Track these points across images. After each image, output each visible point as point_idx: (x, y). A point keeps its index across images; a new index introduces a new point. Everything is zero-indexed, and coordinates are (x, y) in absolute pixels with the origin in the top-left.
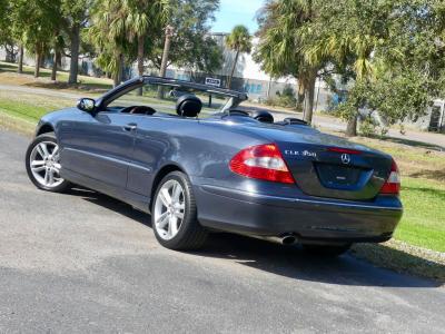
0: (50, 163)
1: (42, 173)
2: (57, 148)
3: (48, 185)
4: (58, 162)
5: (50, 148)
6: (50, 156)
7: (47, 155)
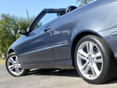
0: (16, 65)
1: (14, 70)
2: (17, 58)
3: (18, 74)
4: (19, 63)
5: (14, 58)
6: (15, 62)
7: (14, 62)
